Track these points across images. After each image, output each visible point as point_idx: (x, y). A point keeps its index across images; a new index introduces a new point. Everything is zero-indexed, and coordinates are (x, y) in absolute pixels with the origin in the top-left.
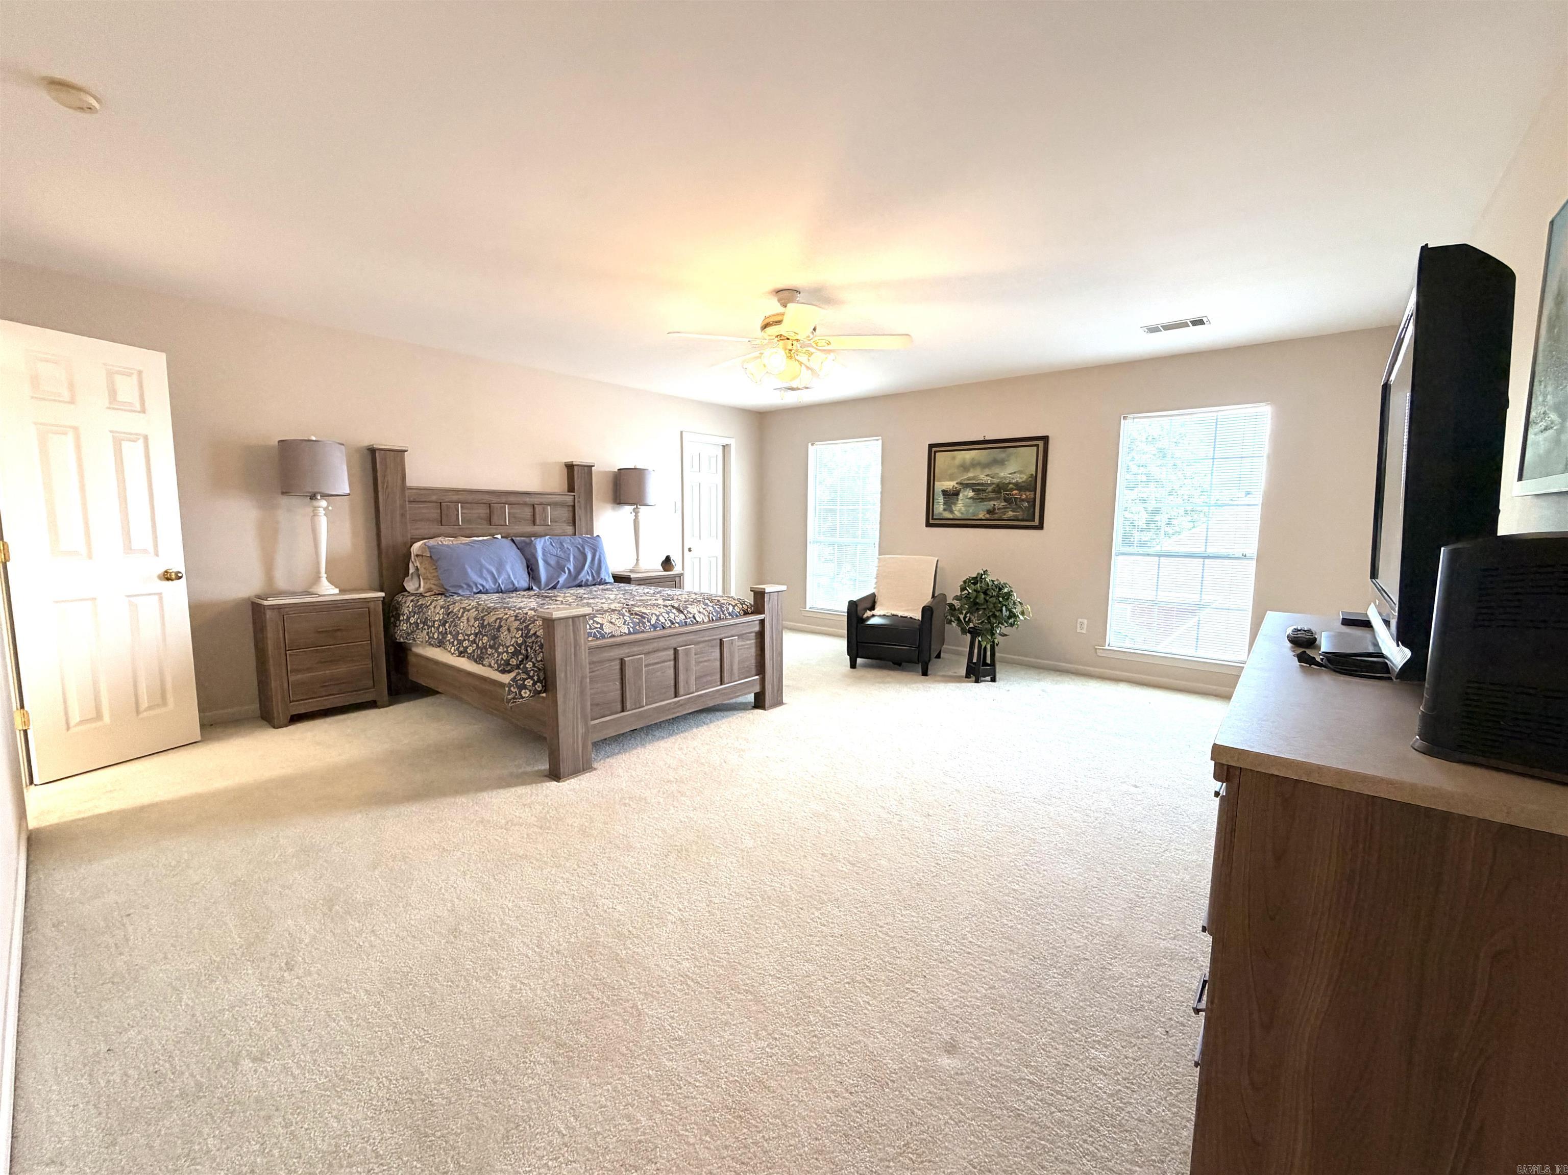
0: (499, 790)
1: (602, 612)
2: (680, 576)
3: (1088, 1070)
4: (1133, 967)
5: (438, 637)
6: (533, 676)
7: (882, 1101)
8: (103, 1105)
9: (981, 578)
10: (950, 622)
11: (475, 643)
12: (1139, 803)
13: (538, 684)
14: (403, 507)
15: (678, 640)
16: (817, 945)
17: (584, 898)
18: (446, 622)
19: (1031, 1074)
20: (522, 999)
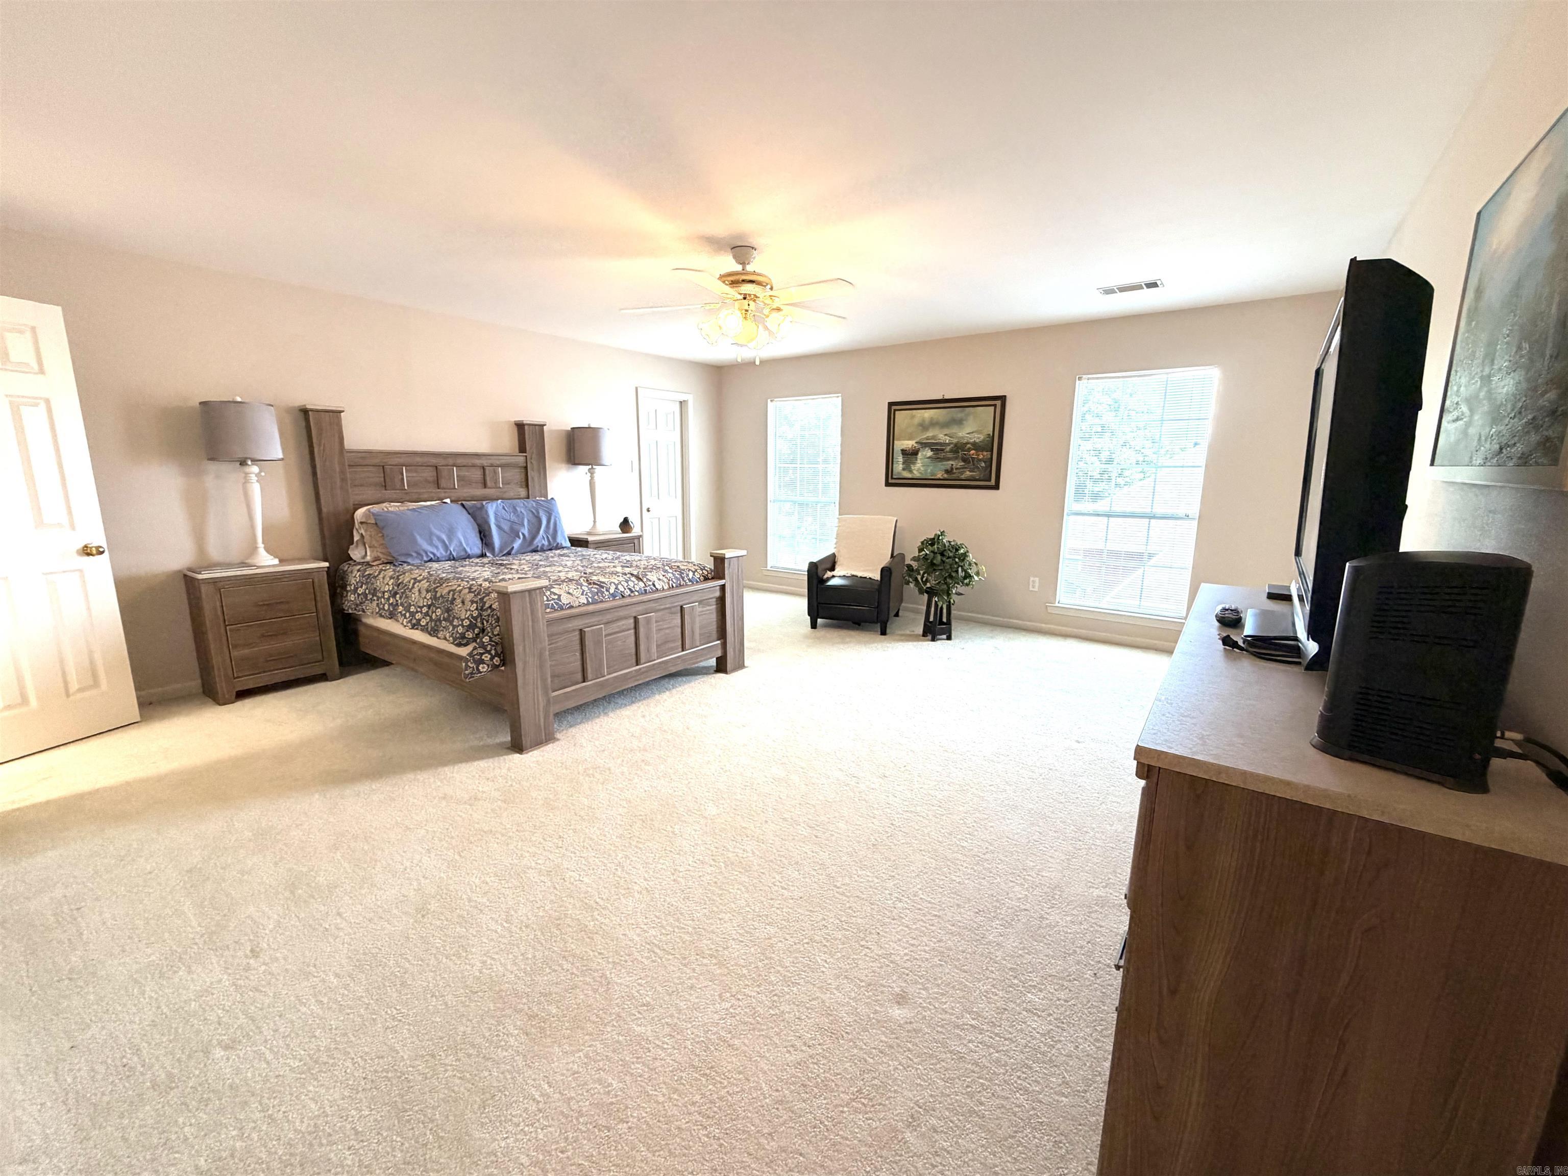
0: (460, 765)
1: (559, 582)
2: (639, 537)
3: (1025, 1013)
4: (1067, 915)
5: (389, 608)
6: (490, 651)
7: (838, 1052)
8: (71, 1102)
9: (938, 539)
10: (908, 583)
11: (429, 615)
12: (1081, 758)
13: (496, 658)
14: (343, 472)
15: (638, 609)
16: (778, 908)
17: (551, 872)
18: (396, 593)
19: (973, 1019)
20: (493, 974)
